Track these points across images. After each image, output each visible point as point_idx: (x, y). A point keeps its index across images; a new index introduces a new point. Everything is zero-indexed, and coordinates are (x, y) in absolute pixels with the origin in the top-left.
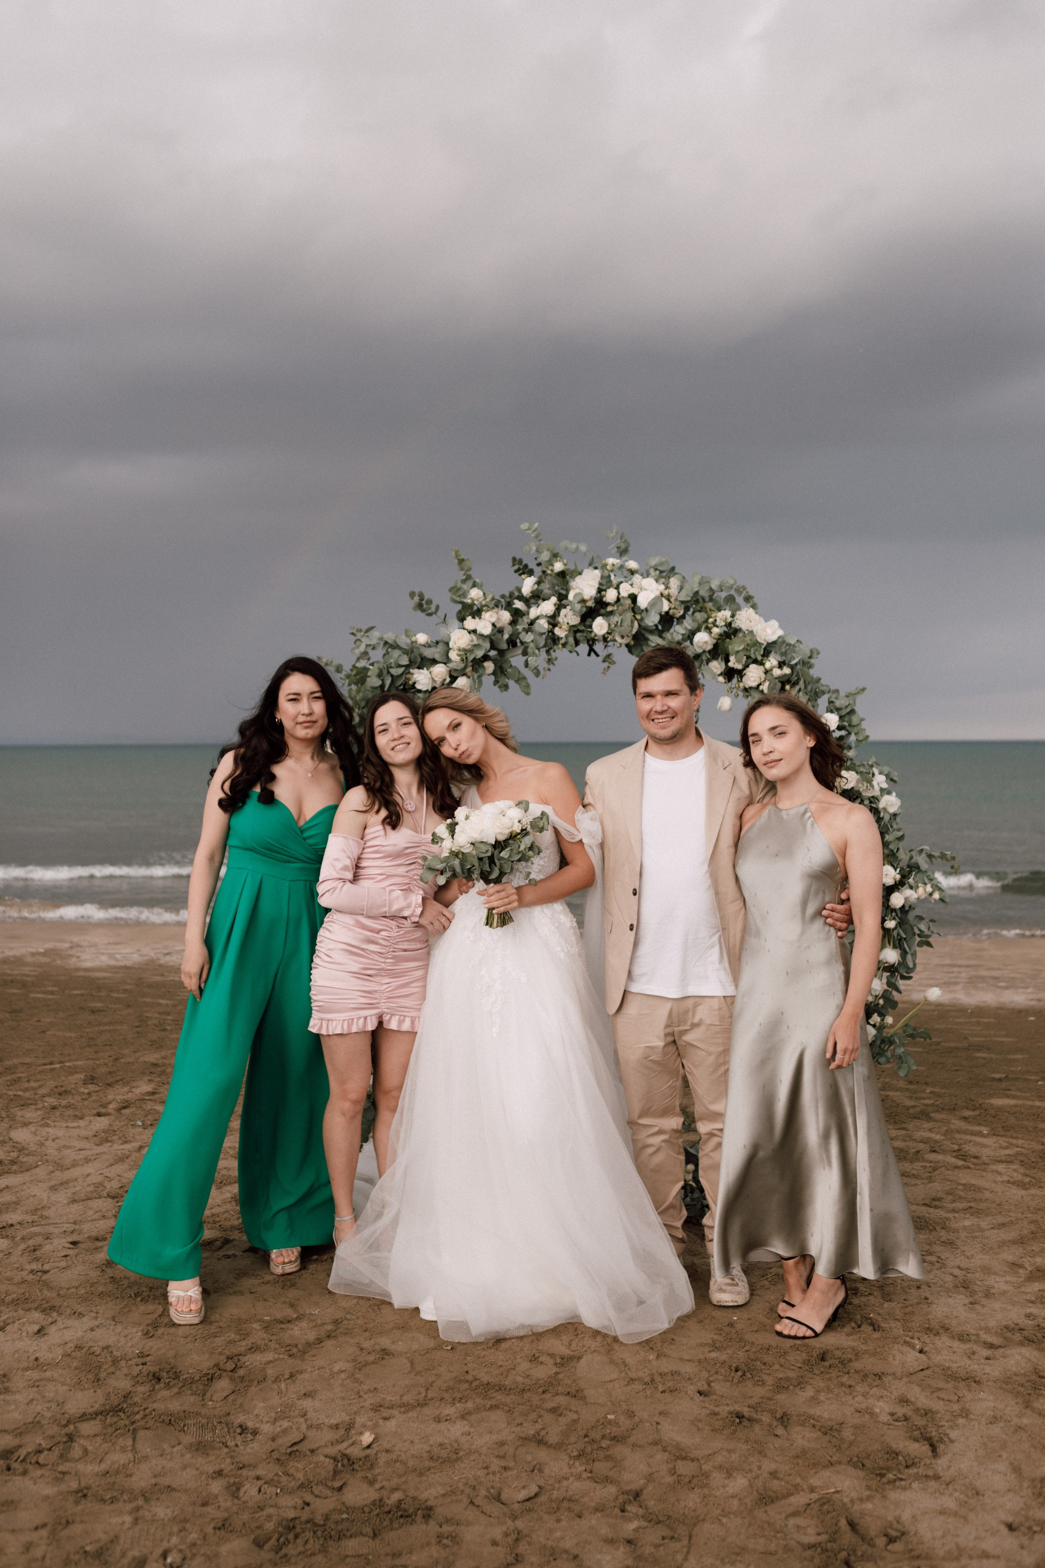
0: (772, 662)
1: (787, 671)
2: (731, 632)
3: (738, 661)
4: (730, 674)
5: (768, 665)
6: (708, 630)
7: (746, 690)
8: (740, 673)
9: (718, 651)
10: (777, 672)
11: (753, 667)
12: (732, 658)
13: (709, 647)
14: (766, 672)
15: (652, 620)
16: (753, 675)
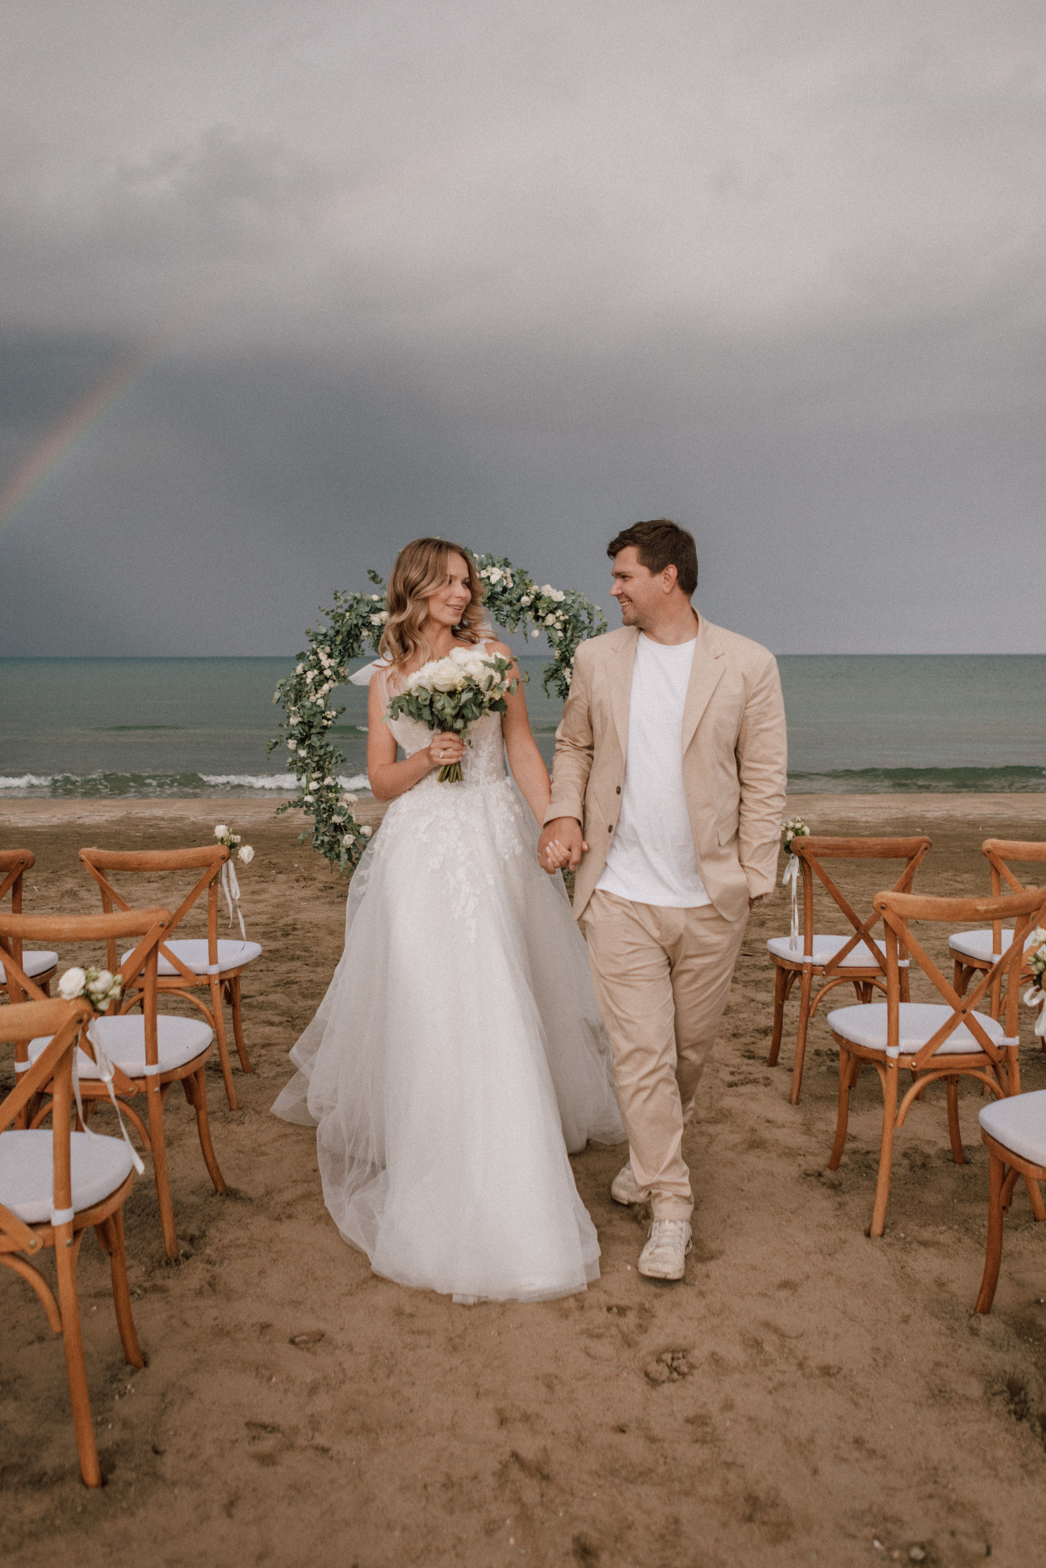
0: (559, 613)
1: (567, 617)
2: (538, 597)
3: (543, 612)
4: (537, 618)
5: (557, 614)
6: (527, 595)
7: (546, 627)
8: (543, 619)
9: (533, 607)
10: (562, 618)
11: (550, 615)
12: (540, 611)
13: (528, 604)
14: (557, 618)
15: (499, 589)
16: (550, 619)
